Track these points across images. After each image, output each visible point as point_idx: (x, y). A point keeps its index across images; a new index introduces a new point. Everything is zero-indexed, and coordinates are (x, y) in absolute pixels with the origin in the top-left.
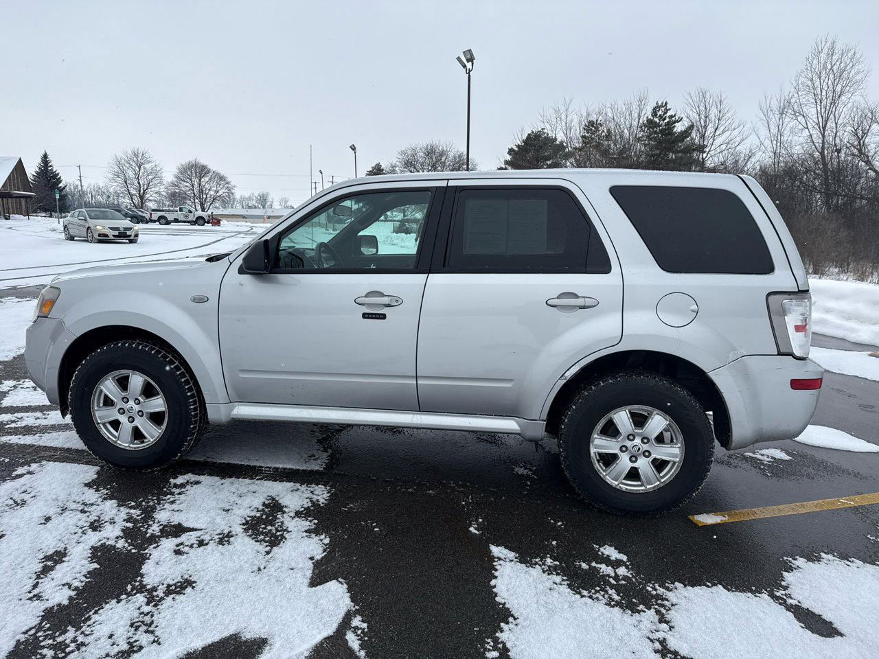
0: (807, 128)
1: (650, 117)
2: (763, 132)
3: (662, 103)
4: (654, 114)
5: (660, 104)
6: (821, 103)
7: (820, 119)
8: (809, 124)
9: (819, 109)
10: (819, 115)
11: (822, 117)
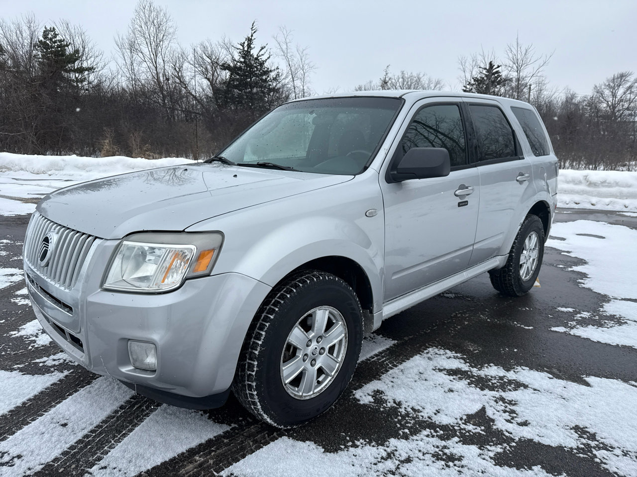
0: (145, 61)
1: (41, 38)
2: (121, 61)
3: (50, 28)
4: (45, 36)
5: (48, 28)
6: (151, 45)
7: (152, 56)
8: (146, 59)
9: (150, 50)
10: (151, 54)
11: (153, 55)
